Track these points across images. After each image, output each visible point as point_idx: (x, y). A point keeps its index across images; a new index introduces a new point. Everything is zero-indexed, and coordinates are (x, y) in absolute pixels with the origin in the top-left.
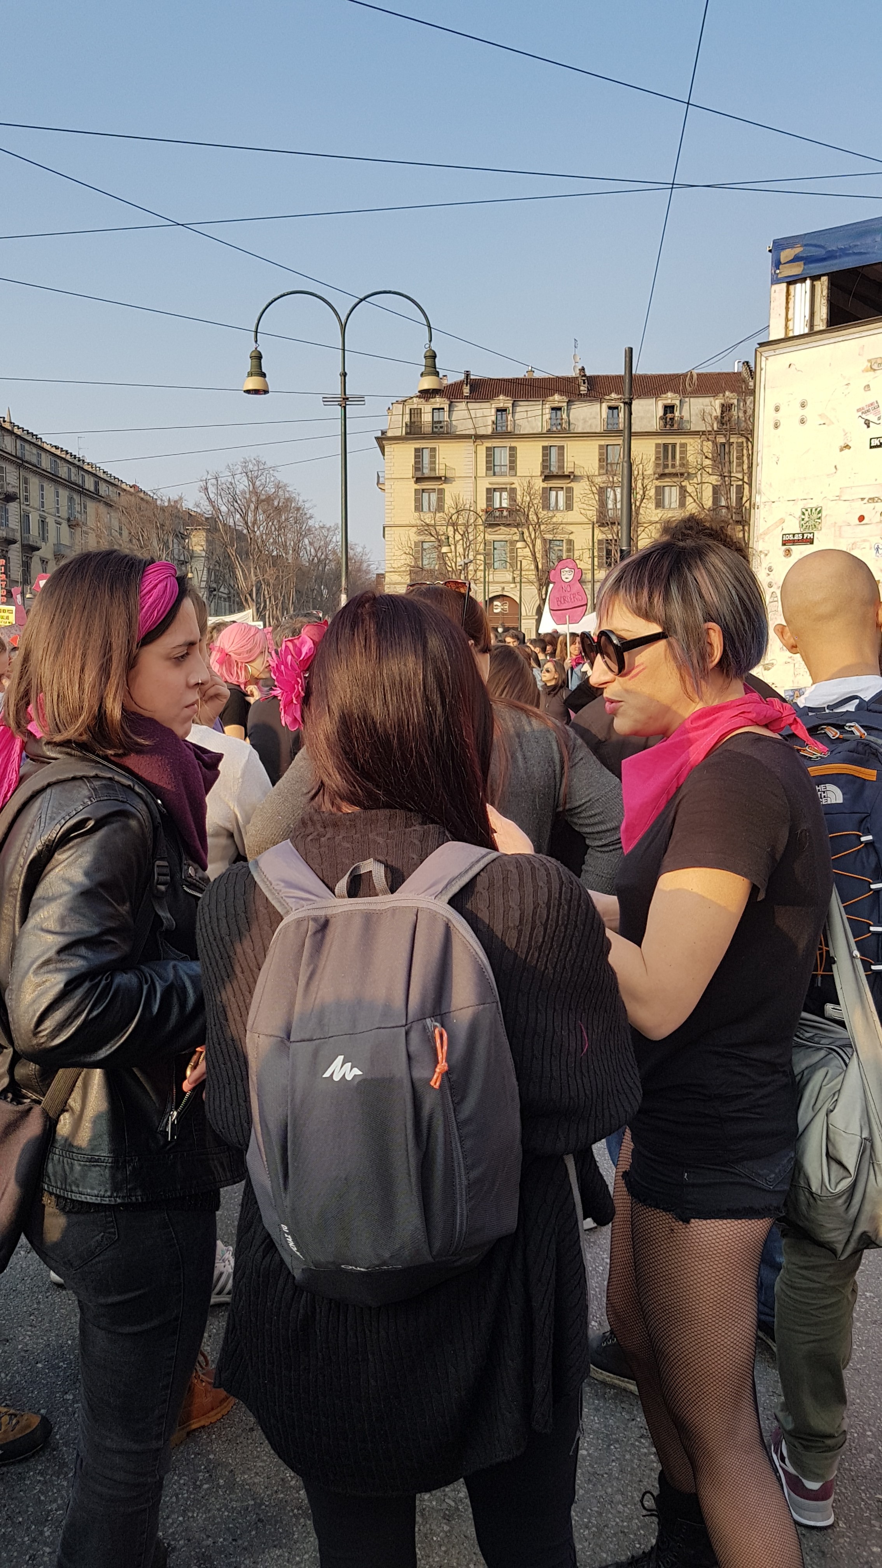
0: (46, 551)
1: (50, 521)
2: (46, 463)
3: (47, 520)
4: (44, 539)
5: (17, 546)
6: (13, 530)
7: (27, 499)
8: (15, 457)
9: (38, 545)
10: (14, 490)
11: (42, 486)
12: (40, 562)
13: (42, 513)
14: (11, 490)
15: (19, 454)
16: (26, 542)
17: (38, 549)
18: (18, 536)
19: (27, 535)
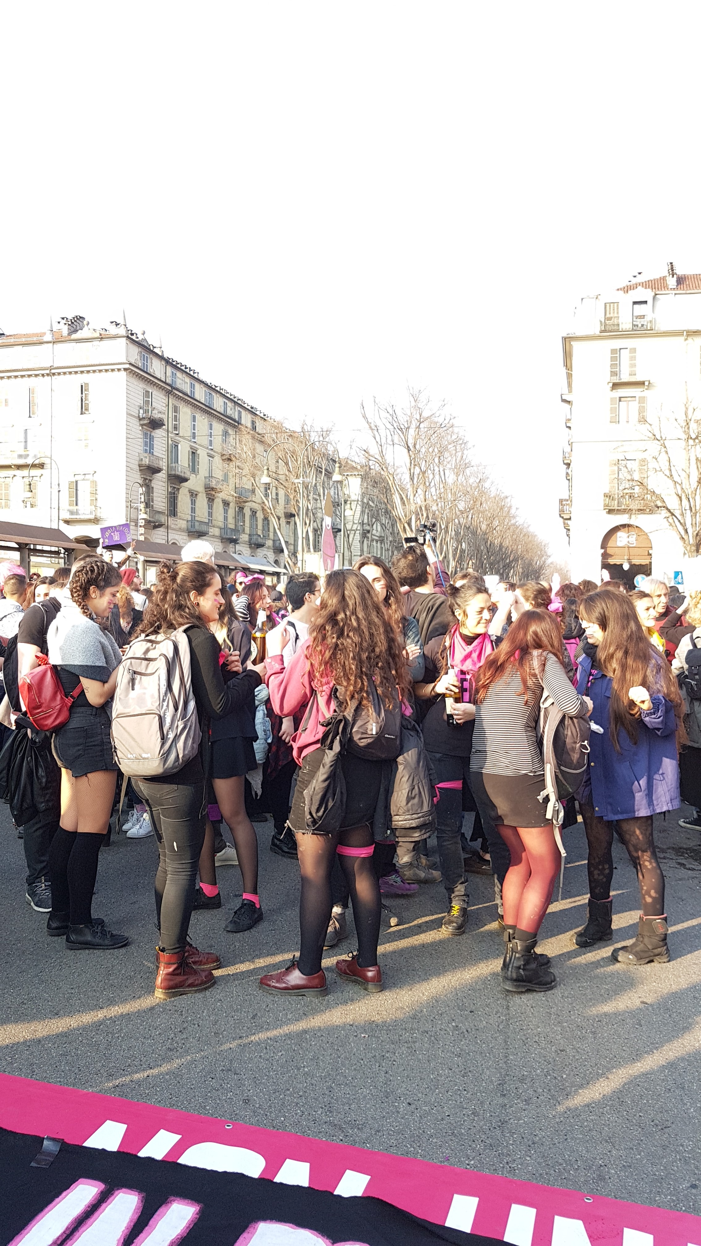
0: (195, 483)
1: (202, 454)
2: (200, 394)
3: (198, 452)
4: (194, 469)
5: (162, 475)
6: (158, 458)
7: (176, 428)
8: (165, 383)
9: (187, 476)
10: (160, 416)
11: (194, 417)
12: (188, 495)
13: (192, 444)
14: (156, 415)
15: (169, 381)
16: (173, 473)
17: (186, 480)
18: (163, 465)
19: (174, 465)
